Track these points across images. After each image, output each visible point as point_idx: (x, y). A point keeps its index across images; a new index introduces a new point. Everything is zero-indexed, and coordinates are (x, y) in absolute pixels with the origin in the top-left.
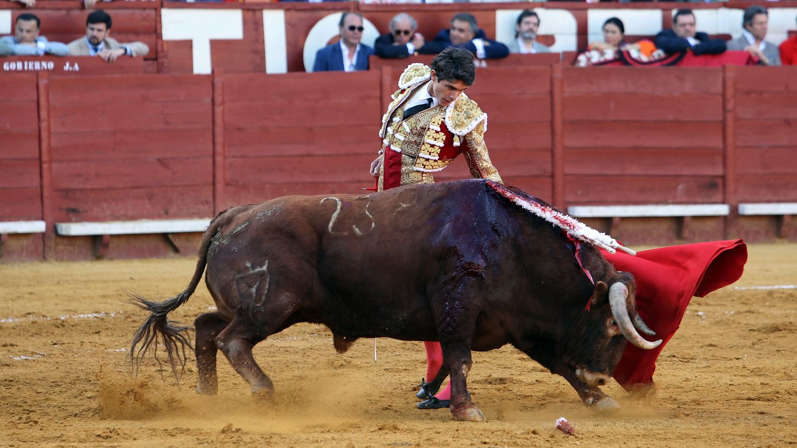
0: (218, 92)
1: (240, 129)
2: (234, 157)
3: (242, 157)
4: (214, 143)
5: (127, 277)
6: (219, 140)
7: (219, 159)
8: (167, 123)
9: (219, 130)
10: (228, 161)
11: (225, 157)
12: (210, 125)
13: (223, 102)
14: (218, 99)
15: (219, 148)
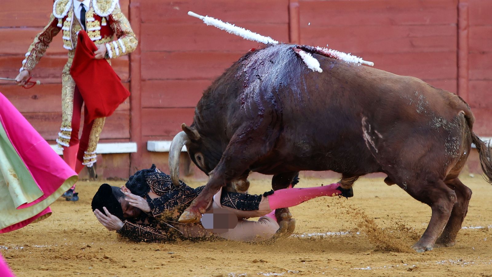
0: (463, 16)
1: (484, 53)
2: (478, 80)
3: (485, 80)
4: (458, 67)
5: (372, 195)
6: (463, 63)
7: (463, 81)
8: (413, 46)
9: (463, 54)
10: (471, 83)
11: (469, 80)
12: (455, 48)
13: (468, 27)
14: (463, 23)
15: (463, 72)
